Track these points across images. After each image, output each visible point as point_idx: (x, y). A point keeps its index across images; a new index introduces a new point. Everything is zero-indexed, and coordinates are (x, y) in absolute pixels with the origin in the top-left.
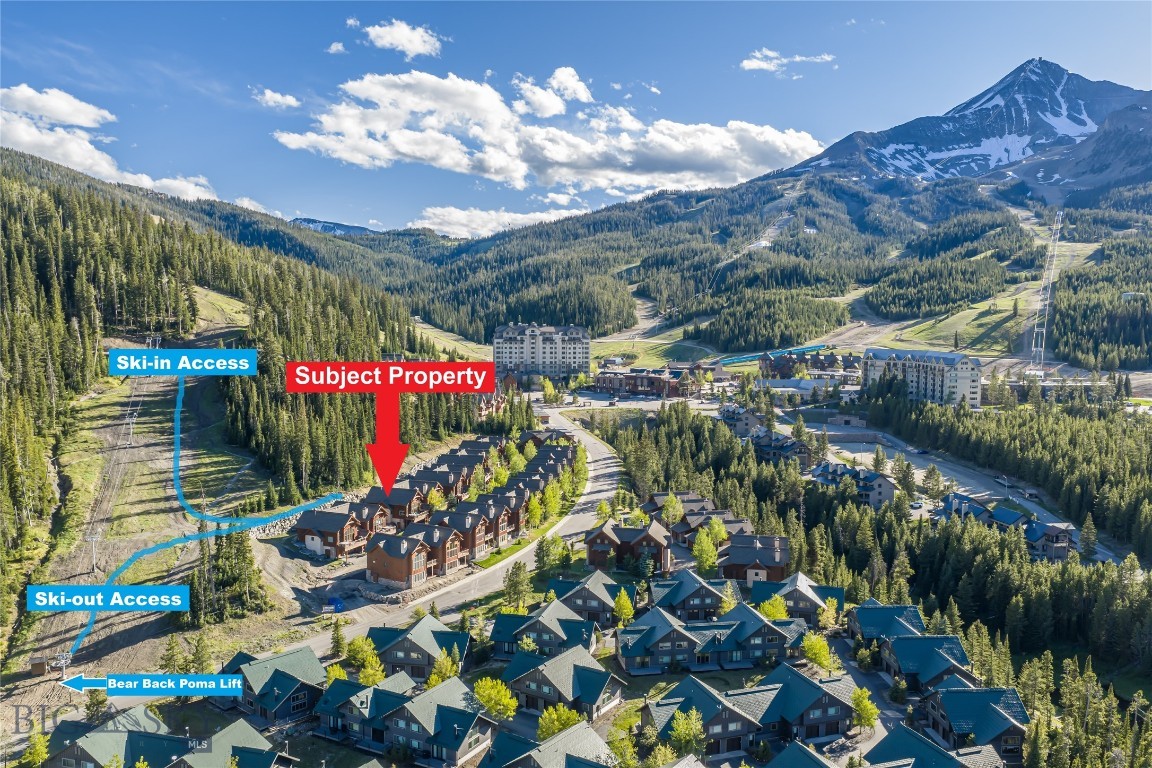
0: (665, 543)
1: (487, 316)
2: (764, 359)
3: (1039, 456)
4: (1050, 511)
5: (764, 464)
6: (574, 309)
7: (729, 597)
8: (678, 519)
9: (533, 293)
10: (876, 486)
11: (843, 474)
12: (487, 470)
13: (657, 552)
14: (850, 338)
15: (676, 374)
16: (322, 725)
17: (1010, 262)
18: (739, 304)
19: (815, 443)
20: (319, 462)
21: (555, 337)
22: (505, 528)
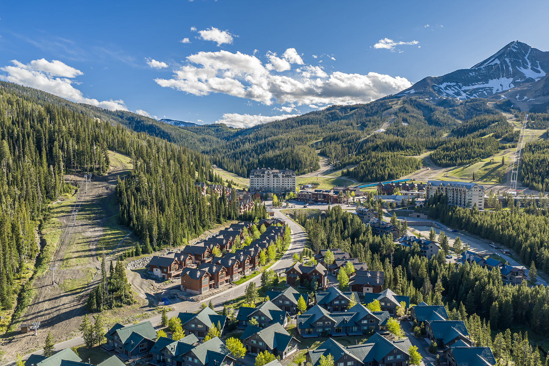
0: (324, 274)
1: (248, 165)
2: (380, 185)
3: (511, 233)
4: (516, 260)
5: (376, 236)
6: (290, 162)
7: (353, 300)
8: (332, 262)
9: (270, 154)
10: (429, 247)
11: (413, 241)
12: (242, 238)
13: (320, 278)
14: (422, 175)
15: (336, 192)
16: (154, 359)
17: (502, 139)
18: (368, 159)
19: (401, 226)
20: (162, 234)
21: (279, 174)
22: (248, 266)
